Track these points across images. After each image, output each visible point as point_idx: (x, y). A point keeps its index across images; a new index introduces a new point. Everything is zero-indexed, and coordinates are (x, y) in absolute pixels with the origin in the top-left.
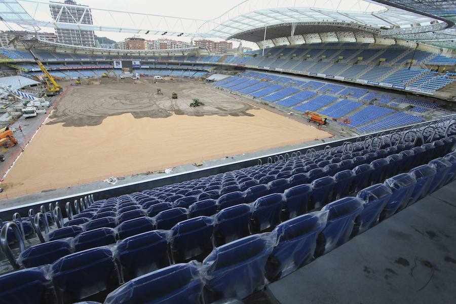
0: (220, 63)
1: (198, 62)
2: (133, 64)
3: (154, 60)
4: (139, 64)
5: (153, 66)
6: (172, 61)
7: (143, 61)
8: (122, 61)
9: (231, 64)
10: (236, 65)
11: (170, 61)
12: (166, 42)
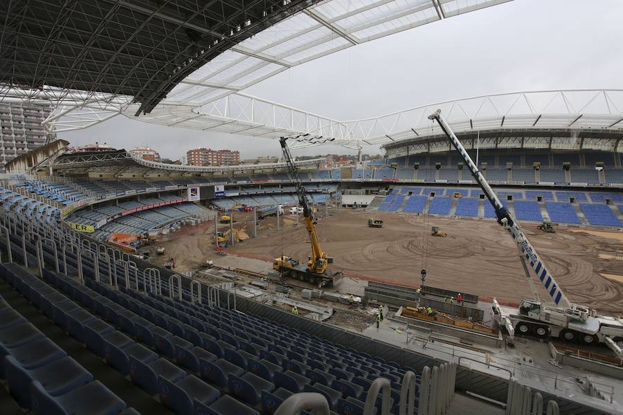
0: (351, 180)
1: (313, 180)
2: (216, 191)
3: (245, 182)
4: (223, 190)
5: (244, 193)
6: (272, 181)
7: (230, 184)
8: (201, 188)
9: (371, 180)
10: (381, 180)
11: (269, 182)
12: (152, 153)
